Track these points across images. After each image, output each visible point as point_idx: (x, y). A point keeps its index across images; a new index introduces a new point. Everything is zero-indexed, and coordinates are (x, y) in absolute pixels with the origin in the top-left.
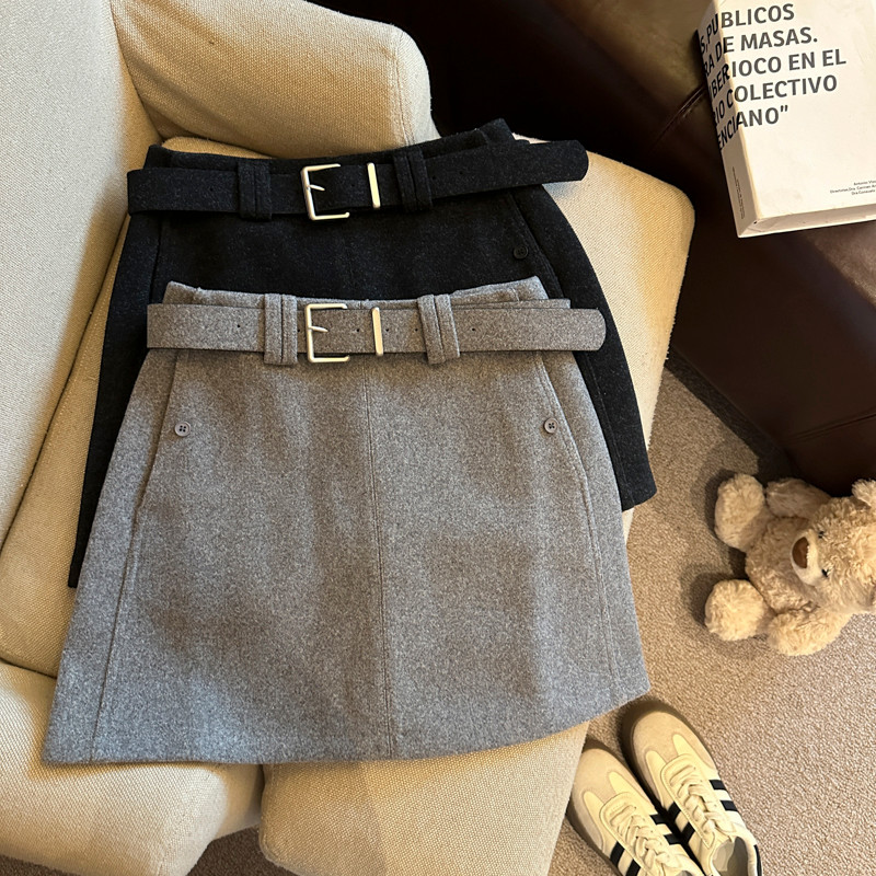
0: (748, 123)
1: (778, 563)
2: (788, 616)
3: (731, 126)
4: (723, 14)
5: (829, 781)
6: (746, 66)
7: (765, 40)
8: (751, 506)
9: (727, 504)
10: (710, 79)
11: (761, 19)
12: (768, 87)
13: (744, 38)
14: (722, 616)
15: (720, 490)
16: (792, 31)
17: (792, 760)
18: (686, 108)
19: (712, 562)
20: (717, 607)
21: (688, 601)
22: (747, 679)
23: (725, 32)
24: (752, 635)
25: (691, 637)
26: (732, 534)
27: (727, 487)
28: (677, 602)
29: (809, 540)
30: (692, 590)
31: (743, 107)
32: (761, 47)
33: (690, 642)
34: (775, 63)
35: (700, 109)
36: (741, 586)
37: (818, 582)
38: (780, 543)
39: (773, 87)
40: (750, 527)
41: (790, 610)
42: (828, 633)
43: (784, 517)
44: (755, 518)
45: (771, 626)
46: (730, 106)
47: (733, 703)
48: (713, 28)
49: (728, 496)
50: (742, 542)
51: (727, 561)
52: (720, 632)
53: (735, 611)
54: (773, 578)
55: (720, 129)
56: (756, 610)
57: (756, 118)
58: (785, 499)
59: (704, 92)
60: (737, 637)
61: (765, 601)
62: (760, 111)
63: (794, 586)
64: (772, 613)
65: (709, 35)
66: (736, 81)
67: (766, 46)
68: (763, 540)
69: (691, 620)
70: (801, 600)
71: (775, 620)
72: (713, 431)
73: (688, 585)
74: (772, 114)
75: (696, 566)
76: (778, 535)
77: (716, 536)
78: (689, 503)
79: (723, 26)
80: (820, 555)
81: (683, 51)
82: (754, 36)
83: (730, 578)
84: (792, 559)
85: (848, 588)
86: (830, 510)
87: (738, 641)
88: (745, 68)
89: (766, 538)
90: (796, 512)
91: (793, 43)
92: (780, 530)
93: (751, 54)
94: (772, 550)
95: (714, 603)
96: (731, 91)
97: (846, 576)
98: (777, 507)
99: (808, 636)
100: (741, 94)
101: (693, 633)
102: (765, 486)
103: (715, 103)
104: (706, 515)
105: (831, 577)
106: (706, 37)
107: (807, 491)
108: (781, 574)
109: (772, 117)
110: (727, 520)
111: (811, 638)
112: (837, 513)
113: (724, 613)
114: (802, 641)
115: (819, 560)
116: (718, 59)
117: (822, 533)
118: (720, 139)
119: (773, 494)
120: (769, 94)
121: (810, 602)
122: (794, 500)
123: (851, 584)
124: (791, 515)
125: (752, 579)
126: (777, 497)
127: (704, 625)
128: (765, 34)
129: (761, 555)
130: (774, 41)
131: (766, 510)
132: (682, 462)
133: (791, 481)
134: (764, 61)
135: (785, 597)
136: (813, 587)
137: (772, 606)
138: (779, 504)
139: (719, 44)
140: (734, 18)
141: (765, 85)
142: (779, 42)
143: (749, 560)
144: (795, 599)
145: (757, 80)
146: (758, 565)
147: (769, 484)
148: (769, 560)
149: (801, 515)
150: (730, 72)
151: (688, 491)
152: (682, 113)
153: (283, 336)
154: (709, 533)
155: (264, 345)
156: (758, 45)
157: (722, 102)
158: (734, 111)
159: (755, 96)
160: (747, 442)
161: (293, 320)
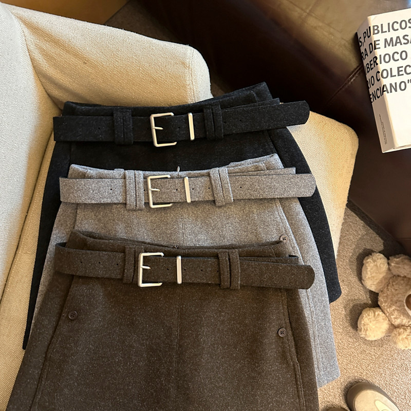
0: (389, 91)
1: (396, 303)
2: (402, 330)
3: (379, 92)
4: (374, 27)
6: (387, 57)
7: (398, 41)
8: (381, 271)
9: (369, 270)
10: (365, 62)
11: (395, 28)
12: (400, 69)
14: (367, 330)
15: (364, 262)
17: (403, 397)
18: (351, 79)
19: (360, 298)
20: (364, 325)
21: (348, 318)
23: (375, 37)
25: (350, 337)
26: (372, 285)
27: (369, 260)
28: (343, 319)
30: (351, 313)
31: (386, 82)
32: (396, 45)
33: (350, 340)
34: (404, 54)
35: (359, 79)
36: (377, 313)
38: (397, 292)
39: (403, 69)
40: (381, 282)
41: (403, 326)
44: (383, 277)
45: (393, 334)
46: (378, 80)
48: (367, 34)
49: (369, 266)
50: (376, 288)
51: (368, 296)
52: (366, 337)
53: (374, 327)
54: (393, 310)
55: (371, 91)
56: (385, 326)
57: (394, 87)
58: (399, 267)
59: (361, 70)
61: (389, 320)
62: (396, 83)
63: (405, 316)
64: (393, 327)
65: (365, 38)
66: (382, 66)
67: (398, 44)
68: (388, 289)
69: (350, 328)
71: (395, 331)
73: (348, 310)
74: (403, 85)
75: (352, 300)
76: (396, 287)
77: (363, 284)
78: (348, 267)
79: (374, 33)
81: (349, 46)
82: (392, 39)
83: (370, 307)
84: (405, 304)
87: (375, 340)
88: (387, 58)
89: (389, 287)
90: (406, 275)
92: (396, 284)
93: (390, 50)
94: (393, 295)
95: (363, 322)
96: (379, 72)
98: (395, 272)
100: (385, 74)
101: (352, 335)
102: (388, 259)
103: (368, 76)
104: (357, 273)
106: (362, 38)
108: (398, 309)
109: (402, 87)
110: (369, 278)
113: (368, 329)
114: (410, 344)
116: (371, 52)
118: (371, 96)
119: (393, 264)
120: (401, 73)
122: (404, 269)
124: (402, 276)
125: (382, 308)
126: (395, 266)
128: (398, 37)
129: (386, 296)
130: (403, 41)
131: (389, 272)
132: (344, 246)
134: (398, 53)
135: (400, 320)
137: (393, 323)
138: (396, 270)
139: (371, 44)
140: (380, 29)
141: (398, 68)
142: (406, 41)
143: (380, 298)
144: (405, 321)
145: (393, 65)
146: (386, 302)
148: (391, 300)
150: (378, 61)
151: (348, 261)
152: (349, 81)
153: (136, 195)
154: (358, 282)
155: (126, 200)
156: (394, 44)
157: (373, 77)
158: (381, 84)
159: (393, 75)
160: (377, 233)
161: (141, 185)
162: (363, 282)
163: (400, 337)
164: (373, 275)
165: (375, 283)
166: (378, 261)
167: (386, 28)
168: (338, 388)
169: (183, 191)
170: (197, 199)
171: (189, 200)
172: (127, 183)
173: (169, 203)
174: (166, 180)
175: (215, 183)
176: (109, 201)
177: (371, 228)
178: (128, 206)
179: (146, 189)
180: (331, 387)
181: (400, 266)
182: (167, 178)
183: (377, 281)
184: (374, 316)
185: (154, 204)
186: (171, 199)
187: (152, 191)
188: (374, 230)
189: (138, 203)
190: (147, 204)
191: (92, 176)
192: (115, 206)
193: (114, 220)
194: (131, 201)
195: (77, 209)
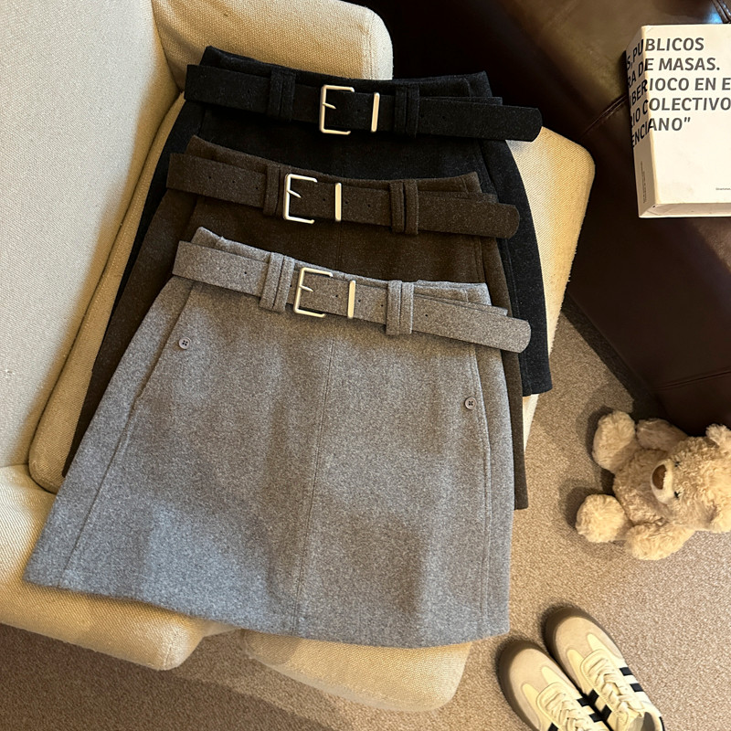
0: (658, 127)
1: (639, 484)
3: (644, 129)
4: (648, 40)
5: (660, 665)
6: (661, 83)
7: (679, 64)
8: (624, 437)
9: (604, 433)
10: (631, 90)
11: (677, 47)
12: (677, 102)
13: (662, 60)
14: (590, 522)
15: (600, 422)
16: (700, 59)
18: (610, 111)
19: (587, 479)
20: (587, 514)
21: (564, 507)
22: (603, 576)
23: (647, 55)
24: (612, 540)
25: (563, 536)
26: (606, 456)
27: (606, 420)
28: (555, 507)
29: (667, 467)
30: (569, 499)
31: (655, 115)
32: (674, 69)
33: (562, 540)
34: (684, 83)
35: (620, 113)
36: (608, 500)
37: (670, 501)
38: (644, 469)
39: (680, 102)
40: (621, 454)
41: (645, 523)
42: (674, 545)
43: (649, 449)
44: (625, 447)
45: (628, 534)
46: (645, 113)
47: (591, 592)
48: (639, 51)
49: (606, 428)
50: (612, 465)
51: (599, 479)
52: (587, 534)
53: (601, 518)
54: (634, 496)
56: (618, 520)
57: (664, 124)
58: (652, 434)
59: (625, 100)
60: (600, 541)
61: (626, 514)
62: (668, 119)
63: (650, 504)
64: (631, 524)
65: (634, 55)
66: (651, 94)
67: (679, 69)
68: (630, 466)
69: (564, 523)
70: (654, 516)
71: (632, 530)
72: (599, 375)
73: (565, 495)
74: (677, 123)
75: (573, 480)
76: (643, 462)
77: (592, 458)
78: (574, 430)
79: (647, 49)
80: (674, 480)
81: (612, 67)
82: (670, 60)
83: (599, 493)
84: (651, 481)
85: (694, 508)
86: (686, 446)
87: (601, 544)
88: (660, 85)
89: (632, 463)
90: (660, 446)
91: (700, 69)
92: (644, 458)
94: (636, 473)
95: (585, 510)
96: (647, 101)
97: (693, 498)
98: (645, 440)
99: (657, 545)
100: (655, 105)
101: (565, 533)
102: (636, 423)
103: (633, 110)
104: (587, 442)
105: (681, 498)
106: (632, 57)
107: (670, 430)
108: (642, 493)
109: (676, 125)
110: (603, 446)
111: (659, 547)
112: (692, 448)
113: (592, 519)
114: (652, 548)
115: (673, 484)
116: (640, 75)
117: (678, 463)
118: (634, 138)
119: (642, 429)
120: (676, 107)
121: (662, 518)
122: (659, 436)
123: (697, 506)
124: (654, 448)
125: (617, 495)
126: (645, 432)
127: (575, 529)
129: (627, 477)
130: (685, 65)
131: (635, 442)
132: (572, 396)
133: (659, 421)
134: (676, 80)
135: (642, 512)
136: (665, 505)
137: (631, 518)
138: (646, 438)
139: (642, 63)
140: (656, 44)
141: (674, 100)
142: (689, 67)
143: (617, 480)
144: (649, 514)
145: (668, 95)
146: (624, 484)
147: (640, 421)
148: (633, 482)
149: (664, 448)
150: (648, 86)
151: (574, 420)
152: (606, 115)
153: (278, 289)
154: (587, 456)
155: (262, 293)
156: (673, 67)
157: (639, 109)
158: (648, 117)
159: (666, 107)
160: (626, 387)
161: (289, 278)
162: (593, 454)
163: (639, 537)
164: (610, 442)
165: (611, 455)
166: (621, 421)
167: (664, 45)
168: (533, 613)
169: (345, 299)
170: (361, 317)
171: (351, 315)
172: (270, 269)
173: (321, 313)
174: (325, 278)
175: (392, 300)
176: (239, 288)
177: (617, 377)
178: (263, 301)
179: (295, 285)
180: (522, 609)
181: (653, 432)
182: (328, 276)
183: (615, 451)
184: (604, 502)
185: (300, 308)
186: (325, 307)
187: (303, 290)
188: (621, 381)
189: (278, 300)
190: (290, 306)
191: (225, 247)
192: (244, 297)
193: (237, 318)
194: (268, 295)
195: (191, 289)
